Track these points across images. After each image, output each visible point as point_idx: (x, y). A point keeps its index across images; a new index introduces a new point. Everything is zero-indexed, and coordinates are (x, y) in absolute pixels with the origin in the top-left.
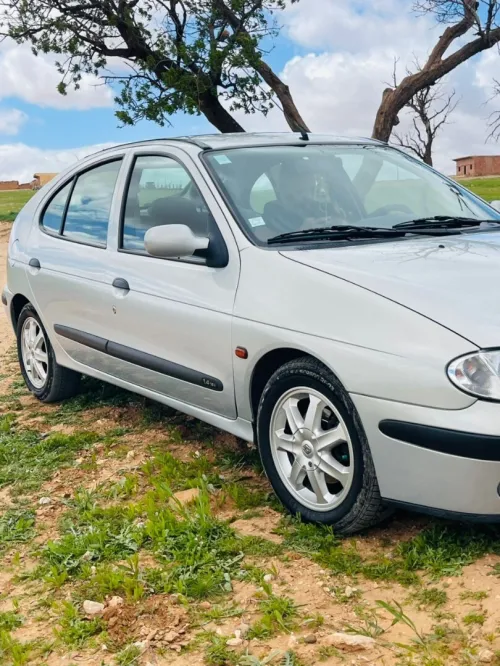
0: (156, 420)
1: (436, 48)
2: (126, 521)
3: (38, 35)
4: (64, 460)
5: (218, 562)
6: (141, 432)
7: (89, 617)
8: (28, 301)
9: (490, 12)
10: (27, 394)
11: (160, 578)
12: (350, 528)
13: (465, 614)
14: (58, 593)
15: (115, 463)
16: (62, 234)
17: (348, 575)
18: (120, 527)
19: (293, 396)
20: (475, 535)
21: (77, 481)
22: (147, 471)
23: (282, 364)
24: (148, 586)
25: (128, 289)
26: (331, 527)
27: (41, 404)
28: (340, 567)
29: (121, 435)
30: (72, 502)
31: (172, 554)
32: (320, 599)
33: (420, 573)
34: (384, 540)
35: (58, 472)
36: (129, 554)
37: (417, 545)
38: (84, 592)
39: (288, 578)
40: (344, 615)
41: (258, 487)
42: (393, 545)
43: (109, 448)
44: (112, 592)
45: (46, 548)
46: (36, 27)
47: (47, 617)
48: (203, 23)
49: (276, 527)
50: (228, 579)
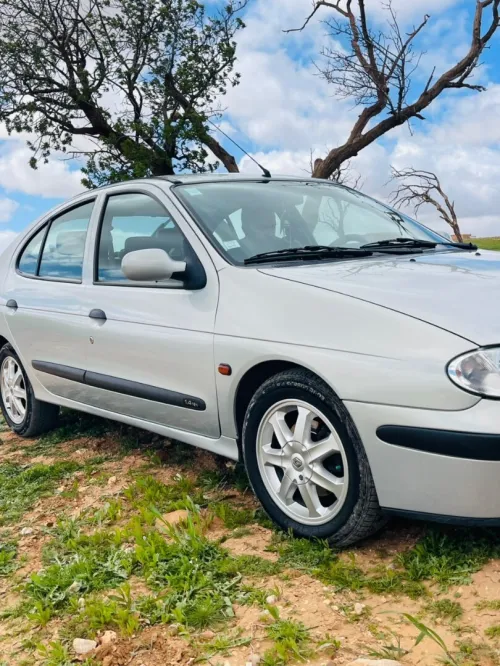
0: (134, 448)
1: (357, 125)
2: (113, 547)
3: (12, 117)
4: (46, 490)
5: (216, 585)
6: (120, 459)
7: (80, 658)
8: (6, 341)
9: (400, 94)
10: (7, 430)
11: (155, 607)
12: (346, 541)
13: (486, 626)
14: (44, 630)
15: (97, 490)
16: (38, 274)
17: (353, 591)
18: (107, 554)
19: (280, 410)
20: (475, 540)
21: (60, 509)
22: (129, 495)
23: (267, 378)
24: (142, 616)
25: (105, 318)
26: (326, 541)
27: (21, 439)
28: (342, 582)
29: (100, 462)
30: (56, 531)
31: (165, 580)
32: (331, 619)
33: (426, 584)
34: (381, 551)
35: (40, 502)
36: (119, 582)
37: (418, 554)
38: (73, 628)
39: (292, 599)
40: (359, 635)
41: (243, 505)
42: (391, 555)
43: (90, 475)
44: (103, 626)
45: (29, 580)
46: (9, 111)
47: (33, 660)
48: (156, 107)
49: (268, 544)
50: (229, 603)
